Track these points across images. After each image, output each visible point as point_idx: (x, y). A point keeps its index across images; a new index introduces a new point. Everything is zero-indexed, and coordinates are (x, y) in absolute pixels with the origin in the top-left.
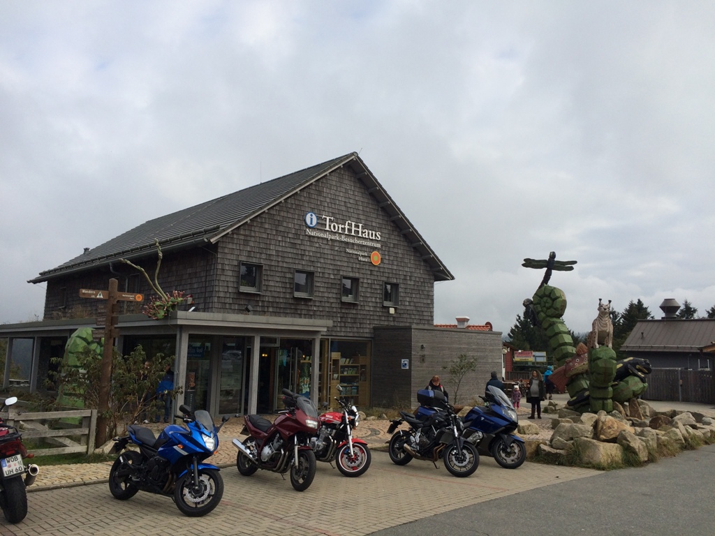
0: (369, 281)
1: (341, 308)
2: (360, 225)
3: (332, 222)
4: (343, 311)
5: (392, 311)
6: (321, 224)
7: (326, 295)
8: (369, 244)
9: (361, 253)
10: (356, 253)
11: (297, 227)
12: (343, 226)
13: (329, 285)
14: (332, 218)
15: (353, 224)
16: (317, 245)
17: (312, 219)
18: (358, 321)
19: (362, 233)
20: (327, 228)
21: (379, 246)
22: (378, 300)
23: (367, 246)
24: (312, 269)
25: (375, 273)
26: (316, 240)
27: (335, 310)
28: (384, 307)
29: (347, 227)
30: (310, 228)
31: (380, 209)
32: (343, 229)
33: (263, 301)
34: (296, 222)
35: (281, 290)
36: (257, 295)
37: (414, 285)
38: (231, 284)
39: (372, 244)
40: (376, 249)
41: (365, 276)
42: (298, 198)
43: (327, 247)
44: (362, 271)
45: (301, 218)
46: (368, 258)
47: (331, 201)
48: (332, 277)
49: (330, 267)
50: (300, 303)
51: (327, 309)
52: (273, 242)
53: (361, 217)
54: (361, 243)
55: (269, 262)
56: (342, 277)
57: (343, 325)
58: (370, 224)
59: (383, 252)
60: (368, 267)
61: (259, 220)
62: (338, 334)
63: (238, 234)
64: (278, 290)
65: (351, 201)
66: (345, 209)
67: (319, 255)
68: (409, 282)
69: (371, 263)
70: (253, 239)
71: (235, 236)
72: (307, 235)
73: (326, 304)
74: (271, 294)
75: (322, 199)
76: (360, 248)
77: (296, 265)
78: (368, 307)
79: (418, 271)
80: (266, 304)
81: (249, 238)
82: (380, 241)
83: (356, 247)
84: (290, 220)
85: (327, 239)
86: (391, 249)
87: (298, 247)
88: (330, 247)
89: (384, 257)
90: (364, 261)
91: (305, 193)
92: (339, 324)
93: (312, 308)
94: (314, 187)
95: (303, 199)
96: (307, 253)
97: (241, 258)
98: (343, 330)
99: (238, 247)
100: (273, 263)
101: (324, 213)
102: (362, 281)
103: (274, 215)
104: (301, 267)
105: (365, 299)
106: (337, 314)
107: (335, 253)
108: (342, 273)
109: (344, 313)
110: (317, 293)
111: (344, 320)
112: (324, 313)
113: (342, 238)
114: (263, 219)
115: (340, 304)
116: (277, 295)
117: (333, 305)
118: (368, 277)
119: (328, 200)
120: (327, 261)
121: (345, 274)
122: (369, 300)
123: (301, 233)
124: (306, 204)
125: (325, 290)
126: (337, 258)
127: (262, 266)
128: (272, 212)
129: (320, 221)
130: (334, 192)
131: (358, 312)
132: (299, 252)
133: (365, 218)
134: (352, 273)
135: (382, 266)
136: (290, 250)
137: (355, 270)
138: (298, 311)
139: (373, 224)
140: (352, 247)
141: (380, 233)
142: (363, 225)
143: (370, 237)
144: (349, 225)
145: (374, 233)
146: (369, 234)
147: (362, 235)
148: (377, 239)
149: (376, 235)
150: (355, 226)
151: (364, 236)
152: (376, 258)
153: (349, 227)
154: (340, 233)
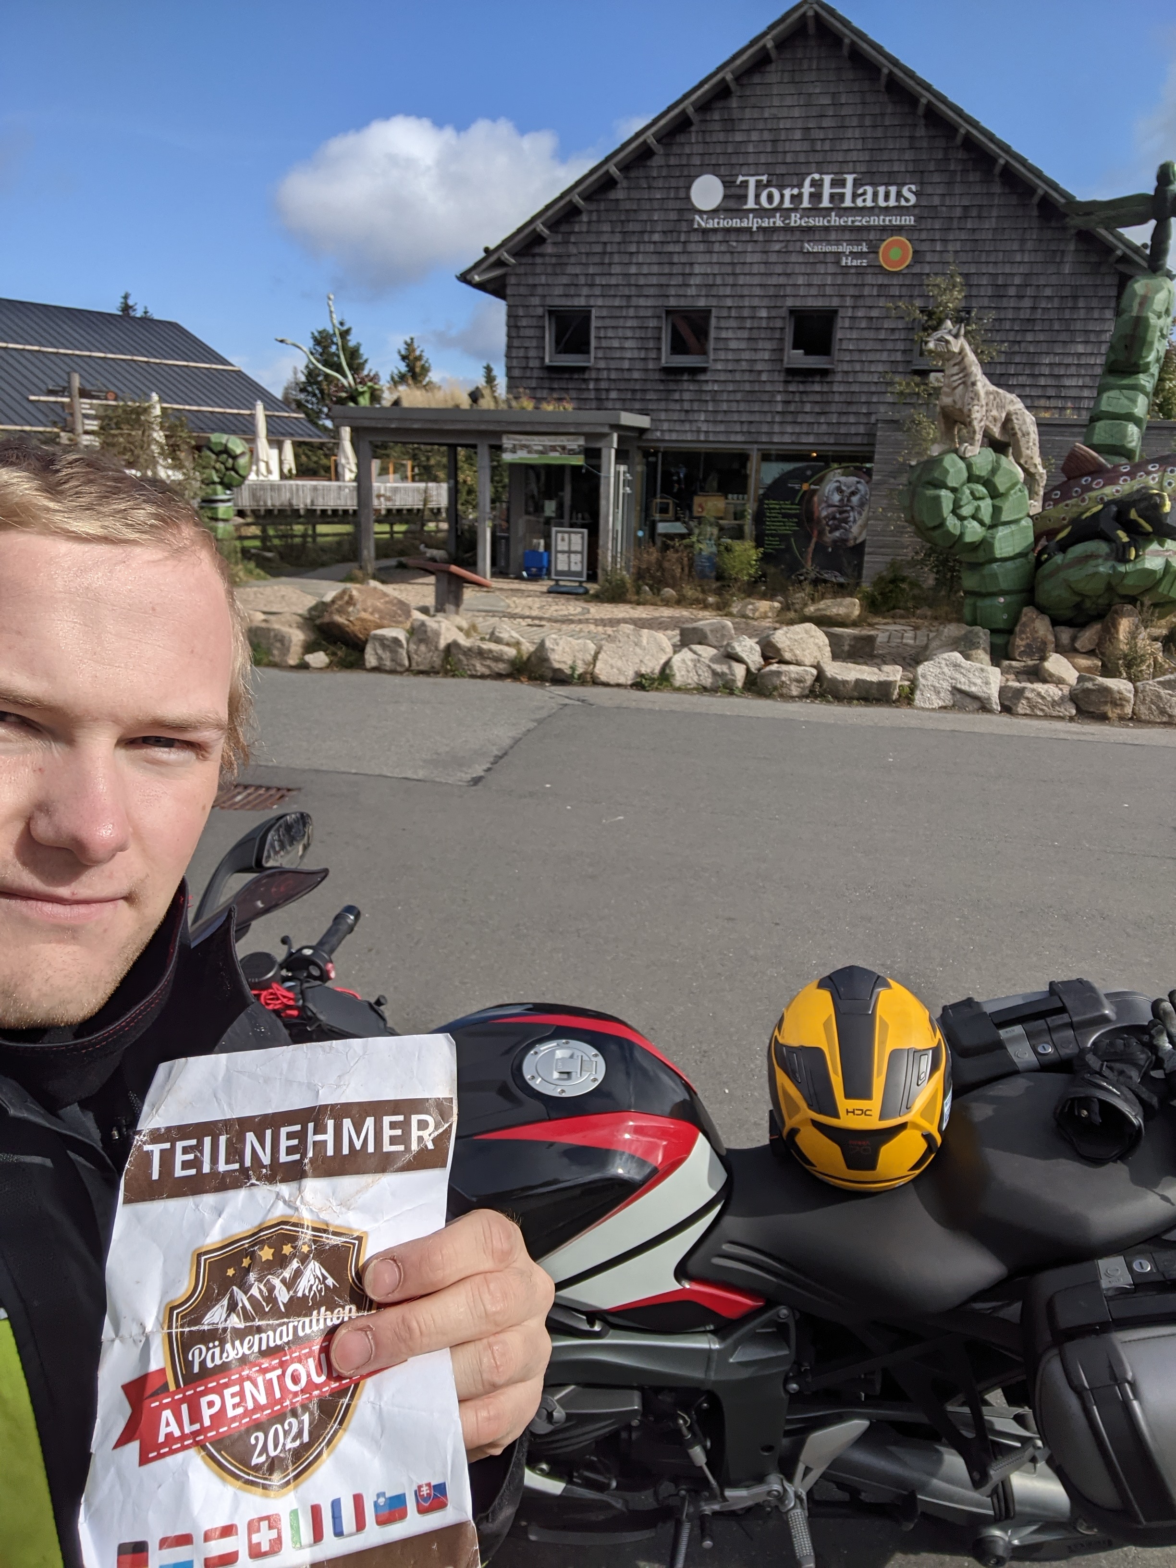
0: (875, 313)
1: (786, 382)
2: (850, 179)
3: (765, 187)
5: (936, 379)
6: (735, 196)
7: (746, 355)
8: (875, 221)
9: (846, 248)
10: (834, 249)
12: (796, 191)
13: (755, 333)
15: (827, 179)
16: (723, 248)
18: (834, 408)
19: (855, 196)
20: (751, 204)
21: (909, 220)
22: (896, 356)
23: (868, 228)
24: (710, 302)
25: (894, 291)
26: (719, 237)
27: (768, 387)
28: (914, 372)
29: (807, 189)
31: (922, 122)
32: (797, 198)
33: (597, 380)
34: (671, 204)
35: (636, 354)
36: (583, 369)
37: (1034, 308)
38: (532, 353)
39: (884, 220)
40: (898, 230)
41: (861, 302)
42: (676, 149)
43: (750, 248)
44: (852, 291)
45: (682, 194)
46: (871, 256)
47: (767, 136)
48: (764, 313)
49: (758, 291)
50: (678, 378)
51: (747, 387)
52: (616, 258)
53: (854, 156)
54: (850, 223)
55: (609, 302)
56: (793, 312)
57: (789, 418)
58: (885, 168)
59: (924, 236)
60: (869, 279)
61: (585, 218)
62: (776, 439)
63: (542, 255)
64: (628, 355)
65: (826, 123)
66: (806, 146)
67: (729, 269)
68: (1012, 303)
69: (881, 267)
70: (573, 260)
71: (539, 260)
72: (696, 230)
73: (746, 377)
74: (613, 365)
75: (739, 137)
76: (847, 236)
77: (671, 299)
78: (866, 375)
79: (1052, 269)
80: (603, 385)
81: (565, 260)
82: (914, 206)
83: (833, 236)
84: (656, 205)
85: (749, 230)
86: (955, 222)
87: (676, 259)
88: (759, 247)
89: (925, 247)
90: (857, 267)
91: (693, 135)
92: (778, 419)
93: (709, 387)
94: (716, 116)
95: (687, 150)
96: (697, 269)
97: (549, 301)
98: (789, 429)
99: (543, 280)
100: (617, 302)
101: (745, 169)
102: (850, 314)
103: (617, 200)
104: (683, 302)
105: (856, 357)
106: (773, 396)
107: (773, 258)
108: (790, 302)
109: (793, 392)
110: (722, 355)
111: (792, 408)
112: (739, 396)
113: (793, 218)
114: (595, 214)
115: (783, 374)
116: (626, 365)
117: (764, 377)
118: (869, 302)
119: (755, 136)
120: (748, 280)
121: (798, 303)
122: (871, 357)
123: (684, 227)
124: (697, 161)
125: (743, 345)
126: (779, 269)
127: (590, 311)
128: (613, 195)
129: (734, 191)
130: (774, 111)
131: (835, 388)
132: (676, 269)
133: (866, 156)
134: (820, 299)
135: (917, 269)
136: (655, 269)
137: (829, 291)
138: (677, 396)
139: (896, 167)
140: (822, 236)
141: (913, 187)
142: (860, 176)
143: (882, 203)
144: (813, 183)
145: (893, 190)
146: (875, 195)
147: (854, 201)
148: (903, 203)
149: (899, 195)
150: (834, 184)
151: (859, 203)
152: (895, 254)
153: (813, 190)
154: (786, 209)
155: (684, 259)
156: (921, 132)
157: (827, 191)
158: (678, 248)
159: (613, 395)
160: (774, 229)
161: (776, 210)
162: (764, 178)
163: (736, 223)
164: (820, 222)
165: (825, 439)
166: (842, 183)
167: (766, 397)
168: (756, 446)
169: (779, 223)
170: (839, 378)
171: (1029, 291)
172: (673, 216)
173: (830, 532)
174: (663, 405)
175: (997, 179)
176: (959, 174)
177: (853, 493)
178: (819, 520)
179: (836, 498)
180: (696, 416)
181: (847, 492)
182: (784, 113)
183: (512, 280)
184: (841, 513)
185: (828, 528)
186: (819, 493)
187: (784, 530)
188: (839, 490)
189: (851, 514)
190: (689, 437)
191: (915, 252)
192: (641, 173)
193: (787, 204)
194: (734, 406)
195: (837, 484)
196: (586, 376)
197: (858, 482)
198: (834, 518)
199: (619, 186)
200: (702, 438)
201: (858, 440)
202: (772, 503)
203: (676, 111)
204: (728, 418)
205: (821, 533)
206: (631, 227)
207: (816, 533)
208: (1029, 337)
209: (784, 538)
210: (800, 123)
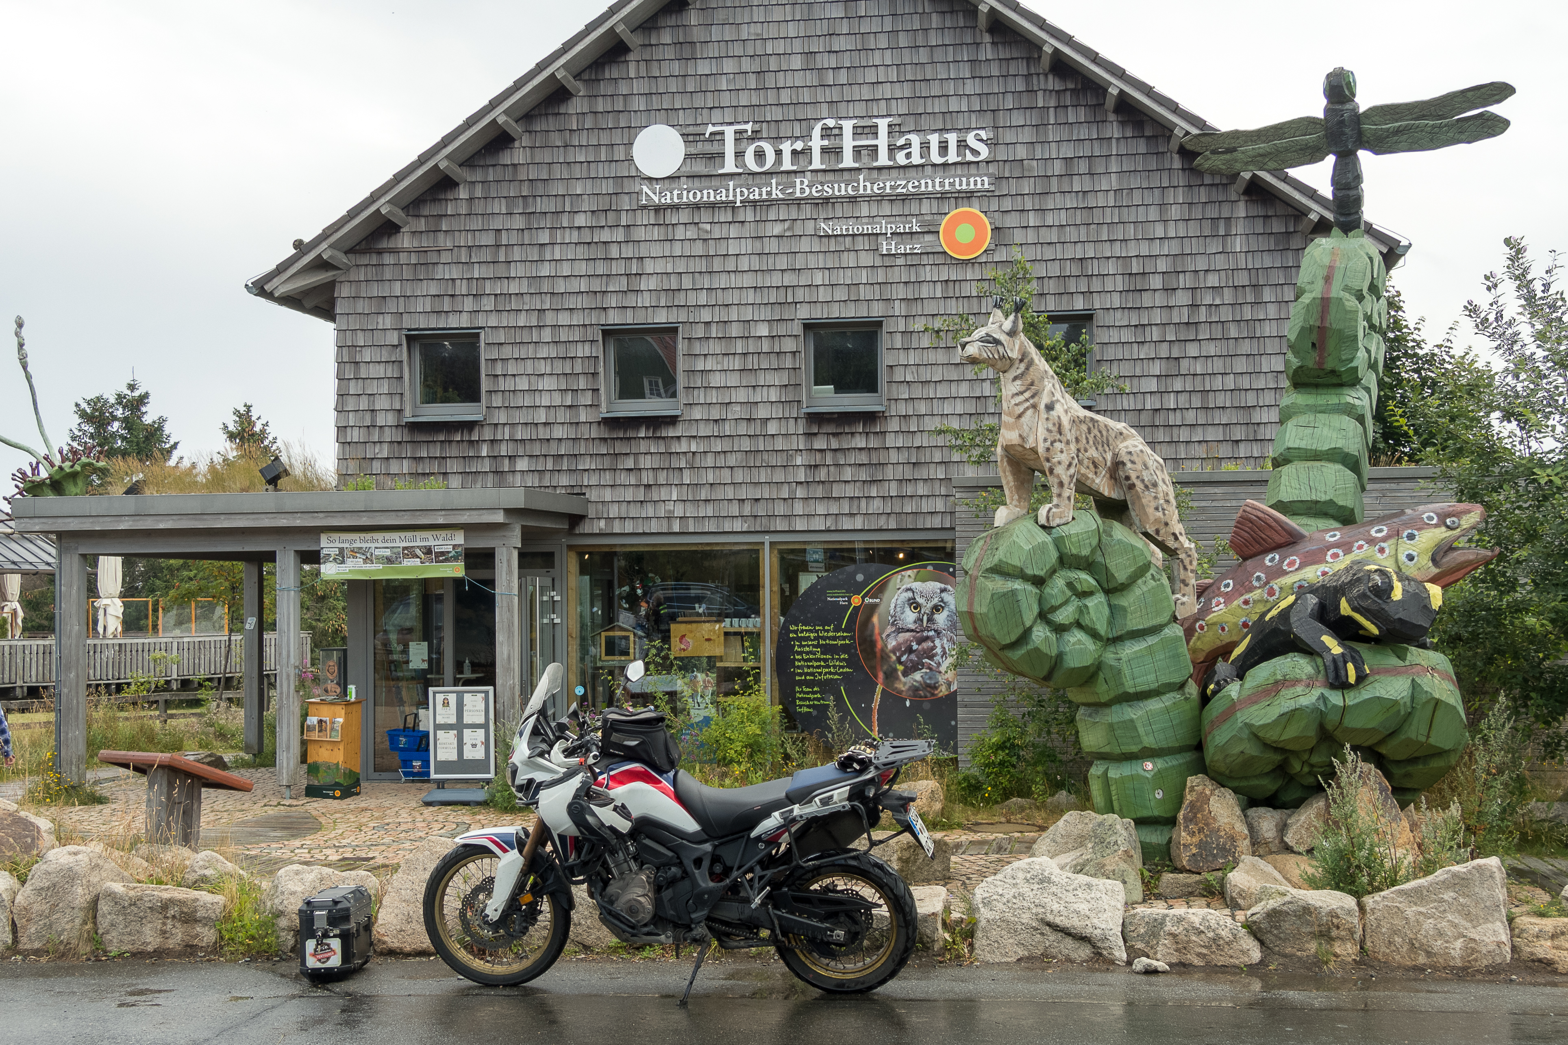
1: (809, 435)
2: (883, 124)
6: (703, 155)
7: (741, 396)
8: (927, 185)
9: (885, 227)
10: (867, 229)
12: (799, 146)
13: (752, 362)
15: (848, 126)
16: (691, 233)
18: (889, 473)
19: (892, 149)
20: (730, 166)
21: (982, 183)
23: (919, 197)
24: (674, 315)
25: (969, 289)
26: (684, 216)
27: (780, 444)
29: (817, 143)
30: (653, 181)
31: (987, 38)
33: (492, 442)
34: (602, 170)
35: (557, 400)
36: (470, 426)
37: (1194, 306)
38: (382, 403)
39: (942, 184)
40: (968, 196)
41: (917, 309)
42: (604, 88)
43: (734, 231)
44: (901, 292)
45: (619, 153)
46: (928, 238)
47: (746, 65)
48: (763, 330)
49: (751, 297)
50: (631, 434)
51: (746, 444)
52: (517, 254)
53: (887, 91)
54: (888, 191)
55: (506, 320)
56: (809, 326)
57: (819, 492)
58: (938, 106)
59: (1007, 204)
60: (928, 274)
61: (463, 193)
62: (800, 525)
63: (395, 251)
64: (546, 402)
65: (839, 44)
66: (811, 78)
67: (701, 265)
68: (1160, 299)
69: (945, 253)
70: (445, 257)
71: (388, 259)
72: (644, 207)
73: (743, 429)
74: (520, 417)
75: (704, 68)
76: (886, 209)
77: (611, 312)
78: (937, 419)
79: (1214, 246)
80: (504, 450)
81: (433, 258)
82: (987, 162)
83: (864, 210)
84: (577, 171)
85: (730, 206)
86: (1054, 181)
87: (614, 252)
88: (747, 231)
89: (1011, 221)
90: (906, 254)
91: (632, 67)
92: (800, 493)
93: (683, 447)
94: (666, 37)
95: (624, 89)
96: (649, 267)
97: (408, 322)
98: (821, 509)
99: (397, 289)
100: (522, 321)
101: (717, 115)
102: (902, 328)
103: (515, 166)
104: (629, 318)
105: (917, 392)
106: (790, 458)
107: (772, 246)
108: (804, 313)
109: (821, 451)
110: (700, 397)
111: (822, 474)
112: (732, 460)
113: (798, 186)
114: (479, 187)
115: (801, 423)
116: (541, 416)
117: (772, 428)
118: (931, 308)
119: (729, 66)
120: (735, 281)
121: (818, 313)
122: (942, 391)
123: (625, 203)
124: (638, 103)
125: (733, 380)
126: (782, 262)
127: (477, 335)
128: (506, 158)
129: (700, 147)
130: (756, 29)
131: (890, 441)
132: (618, 268)
133: (907, 90)
134: (852, 305)
135: (1001, 255)
136: (582, 268)
137: (865, 293)
138: (630, 463)
139: (954, 105)
140: (848, 210)
141: (983, 134)
142: (897, 120)
143: (936, 159)
144: (827, 133)
145: (952, 138)
146: (925, 146)
147: (891, 157)
148: (969, 157)
149: (962, 145)
150: (858, 132)
151: (901, 158)
152: (965, 234)
153: (826, 143)
154: (788, 172)
155: (628, 251)
156: (987, 52)
157: (848, 143)
158: (619, 234)
159: (522, 465)
160: (770, 203)
161: (769, 174)
162: (749, 127)
163: (708, 195)
164: (842, 190)
165: (882, 523)
166: (874, 131)
167: (780, 460)
168: (767, 538)
169: (777, 194)
170: (894, 425)
171: (1185, 281)
172: (607, 187)
173: (905, 674)
174: (607, 479)
175: (1112, 117)
176: (1052, 111)
177: (937, 608)
178: (885, 657)
179: (909, 617)
180: (664, 494)
181: (927, 607)
182: (773, 31)
183: (344, 291)
184: (919, 643)
185: (900, 668)
186: (881, 609)
187: (824, 674)
188: (914, 604)
189: (937, 642)
190: (654, 527)
191: (996, 230)
192: (551, 123)
193: (787, 164)
194: (726, 476)
195: (910, 594)
196: (475, 437)
197: (943, 590)
198: (910, 650)
199: (517, 144)
200: (676, 529)
201: (937, 522)
202: (802, 629)
203: (601, 31)
204: (719, 494)
205: (891, 675)
206: (541, 205)
207: (881, 676)
208: (1192, 350)
209: (827, 687)
210: (797, 46)
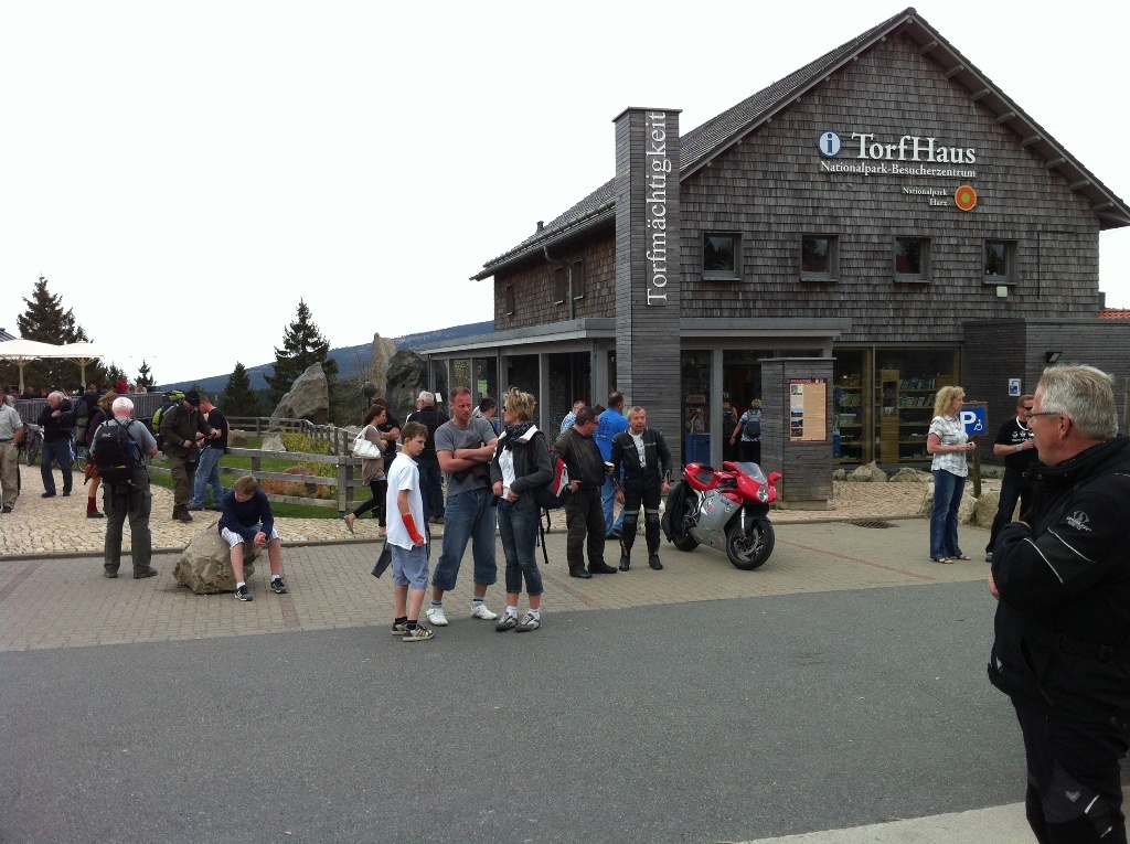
0: (953, 241)
1: (894, 293)
2: (931, 140)
3: (872, 142)
4: (900, 298)
5: (1002, 291)
6: (850, 148)
7: (864, 272)
8: (950, 173)
9: (931, 192)
10: (923, 192)
11: (803, 161)
12: (894, 147)
13: (871, 256)
14: (872, 136)
15: (916, 140)
16: (843, 188)
17: (830, 143)
18: (930, 314)
19: (936, 154)
20: (863, 155)
21: (972, 174)
22: (972, 274)
23: (947, 178)
24: (834, 230)
25: (966, 225)
26: (840, 179)
27: (881, 297)
28: (985, 286)
29: (902, 147)
30: (826, 158)
31: (973, 105)
32: (895, 152)
33: (745, 292)
34: (801, 151)
35: (777, 271)
37: (1054, 240)
38: (689, 269)
39: (956, 173)
40: (967, 180)
41: (943, 233)
42: (803, 108)
43: (863, 188)
44: (937, 225)
45: (814, 143)
46: (950, 199)
47: (870, 104)
48: (875, 239)
49: (872, 222)
50: (813, 290)
51: (867, 297)
52: (758, 192)
53: (932, 125)
54: (933, 174)
55: (753, 227)
56: (898, 239)
57: (899, 322)
58: (953, 135)
59: (982, 186)
60: (949, 216)
62: (891, 338)
64: (771, 271)
65: (910, 98)
66: (899, 114)
67: (847, 205)
69: (956, 207)
72: (822, 173)
73: (865, 289)
74: (759, 279)
75: (850, 103)
76: (932, 183)
77: (805, 226)
78: (951, 288)
79: (1061, 213)
80: (750, 296)
82: (975, 164)
83: (922, 182)
84: (789, 150)
85: (862, 175)
86: (1000, 176)
87: (806, 194)
88: (869, 188)
89: (984, 194)
90: (940, 206)
92: (891, 322)
93: (837, 297)
94: (832, 85)
96: (823, 203)
98: (900, 331)
100: (760, 228)
101: (856, 128)
102: (937, 242)
104: (813, 230)
105: (943, 274)
106: (886, 304)
107: (880, 197)
108: (893, 232)
109: (900, 301)
110: (846, 272)
111: (901, 313)
112: (860, 305)
113: (893, 168)
114: (739, 155)
115: (892, 287)
116: (769, 279)
117: (879, 289)
118: (949, 233)
119: (863, 104)
120: (863, 213)
121: (900, 232)
122: (954, 274)
123: (812, 169)
125: (862, 264)
126: (885, 206)
127: (740, 235)
128: (754, 141)
129: (849, 144)
130: (874, 86)
131: (931, 297)
132: (808, 203)
133: (940, 125)
134: (915, 230)
135: (980, 210)
136: (789, 202)
137: (921, 224)
138: (812, 305)
139: (960, 135)
140: (915, 182)
141: (973, 151)
142: (937, 140)
143: (953, 160)
144: (907, 142)
145: (960, 151)
146: (949, 154)
147: (935, 158)
148: (967, 161)
149: (965, 155)
150: (920, 144)
151: (939, 159)
152: (966, 198)
153: (906, 147)
154: (888, 160)
155: (816, 195)
156: (974, 111)
157: (916, 149)
158: (809, 186)
159: (759, 304)
160: (880, 175)
161: (881, 160)
163: (852, 169)
164: (912, 171)
165: (927, 338)
166: (926, 144)
167: (882, 305)
168: (874, 345)
169: (884, 171)
170: (933, 290)
171: (1050, 228)
174: (801, 313)
175: (1024, 148)
176: (1000, 142)
182: (881, 88)
191: (978, 197)
192: (776, 124)
193: (889, 157)
194: (857, 313)
196: (737, 289)
199: (759, 134)
201: (951, 338)
206: (770, 167)
208: (1053, 260)
210: (893, 98)
